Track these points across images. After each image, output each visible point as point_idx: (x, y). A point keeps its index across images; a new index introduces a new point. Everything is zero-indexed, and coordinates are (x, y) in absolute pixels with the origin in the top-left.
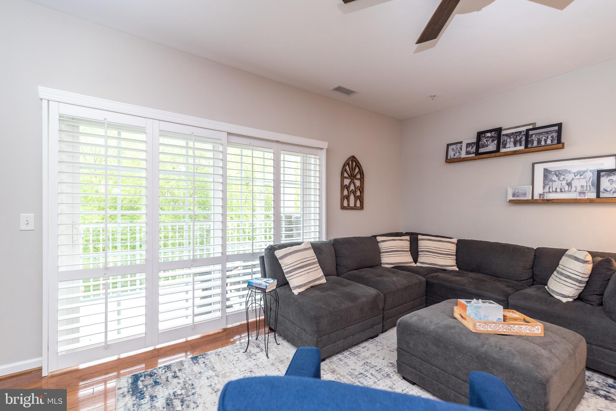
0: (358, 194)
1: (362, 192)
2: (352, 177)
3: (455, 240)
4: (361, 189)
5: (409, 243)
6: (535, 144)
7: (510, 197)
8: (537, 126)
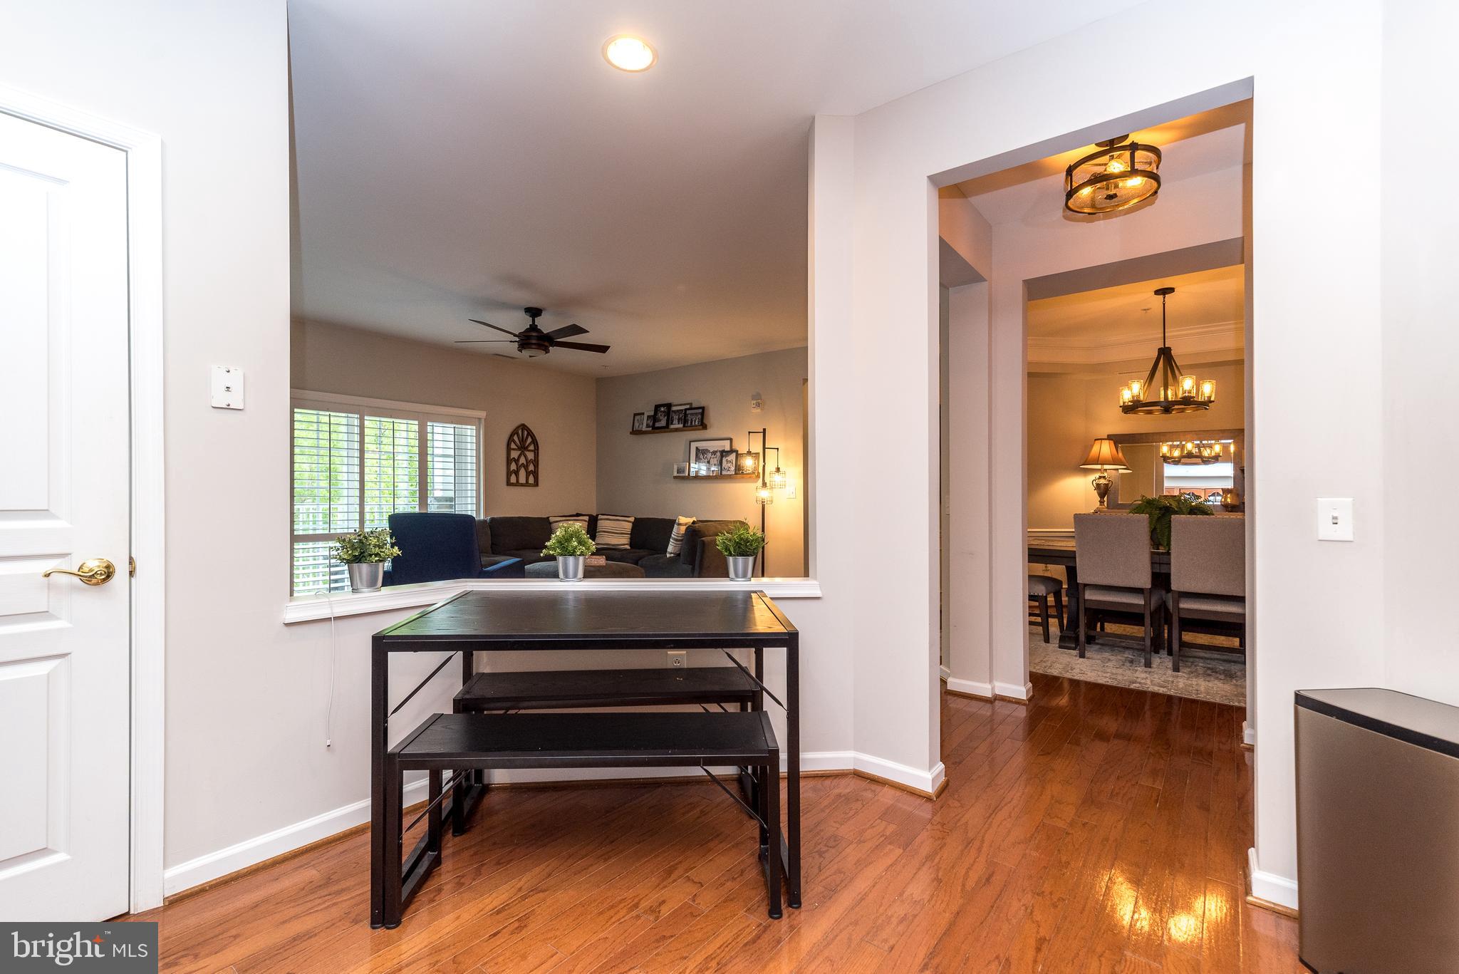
0: (531, 468)
1: (536, 466)
2: (523, 448)
3: (632, 519)
4: (536, 462)
5: (587, 523)
6: (689, 424)
7: (675, 474)
8: (694, 406)
